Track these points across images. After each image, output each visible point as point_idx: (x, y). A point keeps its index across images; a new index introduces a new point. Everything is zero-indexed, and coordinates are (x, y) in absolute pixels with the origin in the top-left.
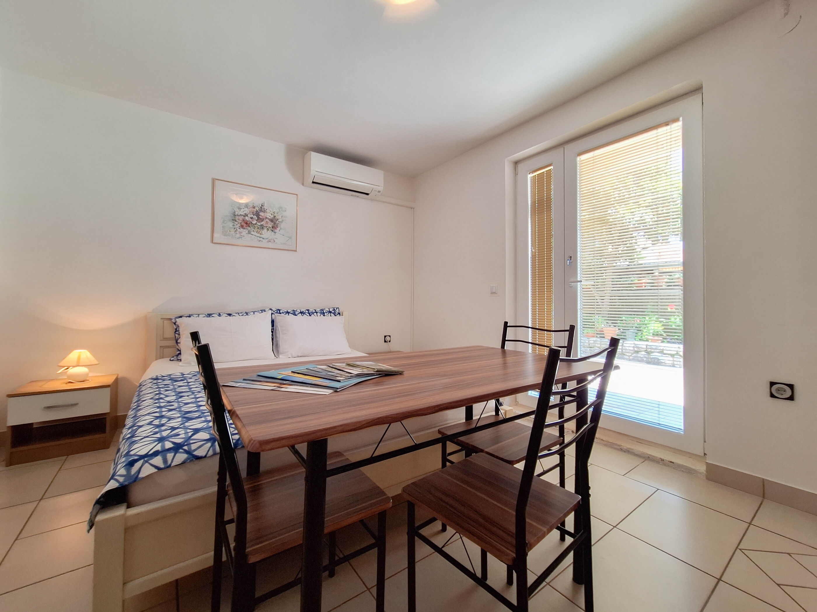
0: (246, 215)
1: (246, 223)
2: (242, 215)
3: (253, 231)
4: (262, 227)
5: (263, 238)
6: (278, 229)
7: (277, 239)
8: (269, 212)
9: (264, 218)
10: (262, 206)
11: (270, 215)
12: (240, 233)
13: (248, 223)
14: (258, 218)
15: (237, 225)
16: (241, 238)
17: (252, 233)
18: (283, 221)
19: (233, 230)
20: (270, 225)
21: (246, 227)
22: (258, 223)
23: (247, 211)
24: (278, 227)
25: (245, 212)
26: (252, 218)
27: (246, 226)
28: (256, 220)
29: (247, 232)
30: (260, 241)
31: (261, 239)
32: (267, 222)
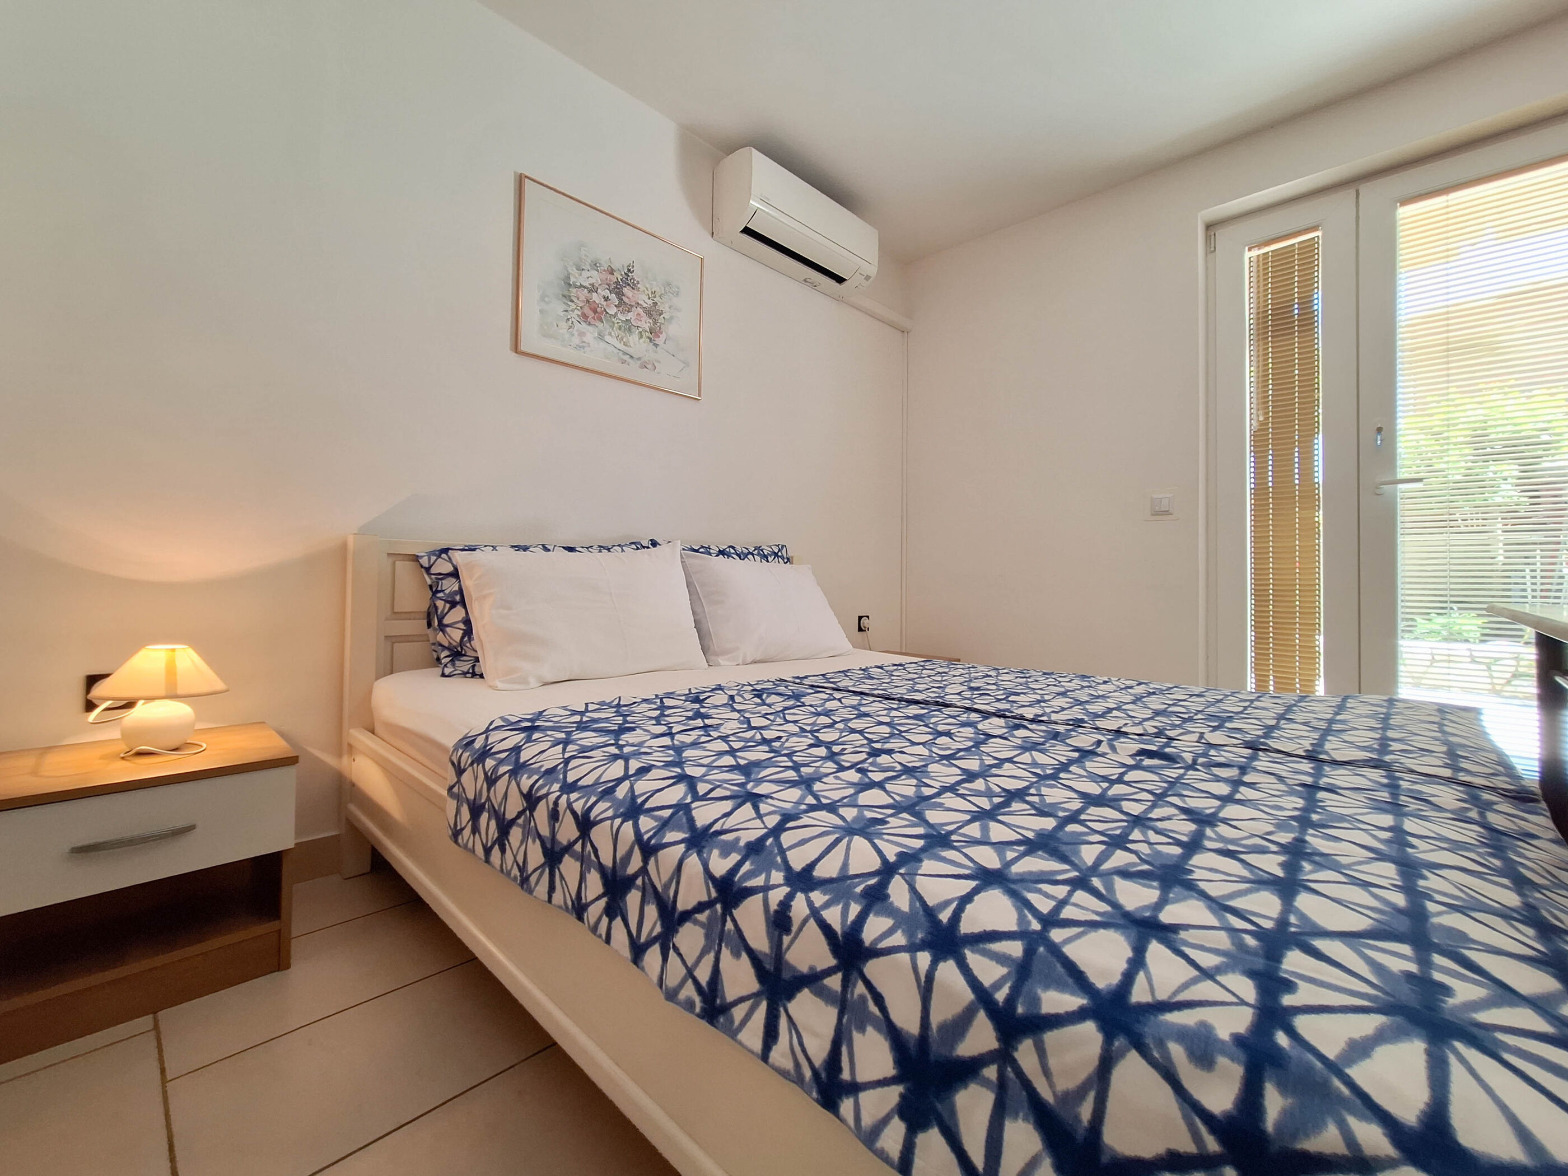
0: (593, 289)
1: (595, 311)
2: (585, 287)
3: (610, 334)
4: (628, 327)
5: (631, 357)
6: (663, 337)
7: (660, 362)
8: (644, 291)
9: (634, 304)
10: (629, 270)
11: (647, 300)
12: (582, 334)
13: (599, 310)
14: (621, 302)
15: (573, 310)
16: (583, 347)
17: (608, 338)
18: (672, 318)
19: (564, 325)
20: (646, 324)
21: (592, 322)
22: (619, 315)
23: (596, 278)
24: (661, 333)
25: (591, 281)
26: (606, 299)
27: (593, 318)
28: (616, 306)
29: (596, 335)
30: (624, 362)
31: (626, 357)
32: (639, 314)
